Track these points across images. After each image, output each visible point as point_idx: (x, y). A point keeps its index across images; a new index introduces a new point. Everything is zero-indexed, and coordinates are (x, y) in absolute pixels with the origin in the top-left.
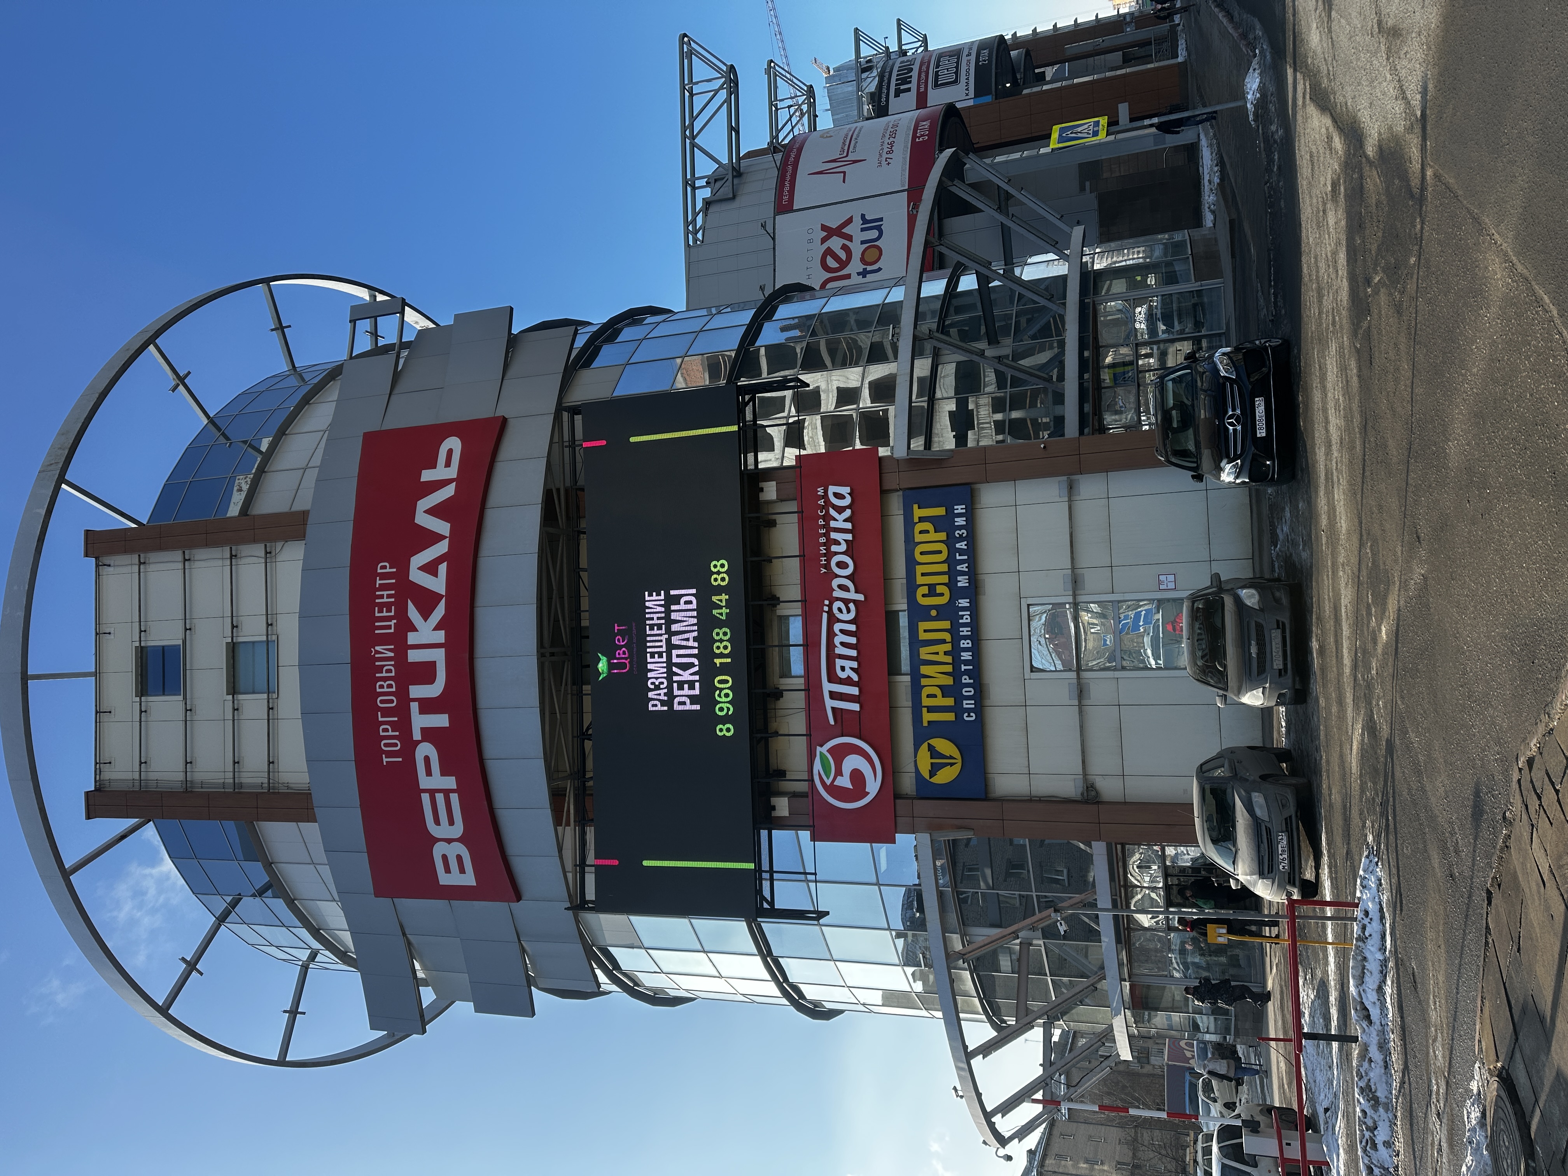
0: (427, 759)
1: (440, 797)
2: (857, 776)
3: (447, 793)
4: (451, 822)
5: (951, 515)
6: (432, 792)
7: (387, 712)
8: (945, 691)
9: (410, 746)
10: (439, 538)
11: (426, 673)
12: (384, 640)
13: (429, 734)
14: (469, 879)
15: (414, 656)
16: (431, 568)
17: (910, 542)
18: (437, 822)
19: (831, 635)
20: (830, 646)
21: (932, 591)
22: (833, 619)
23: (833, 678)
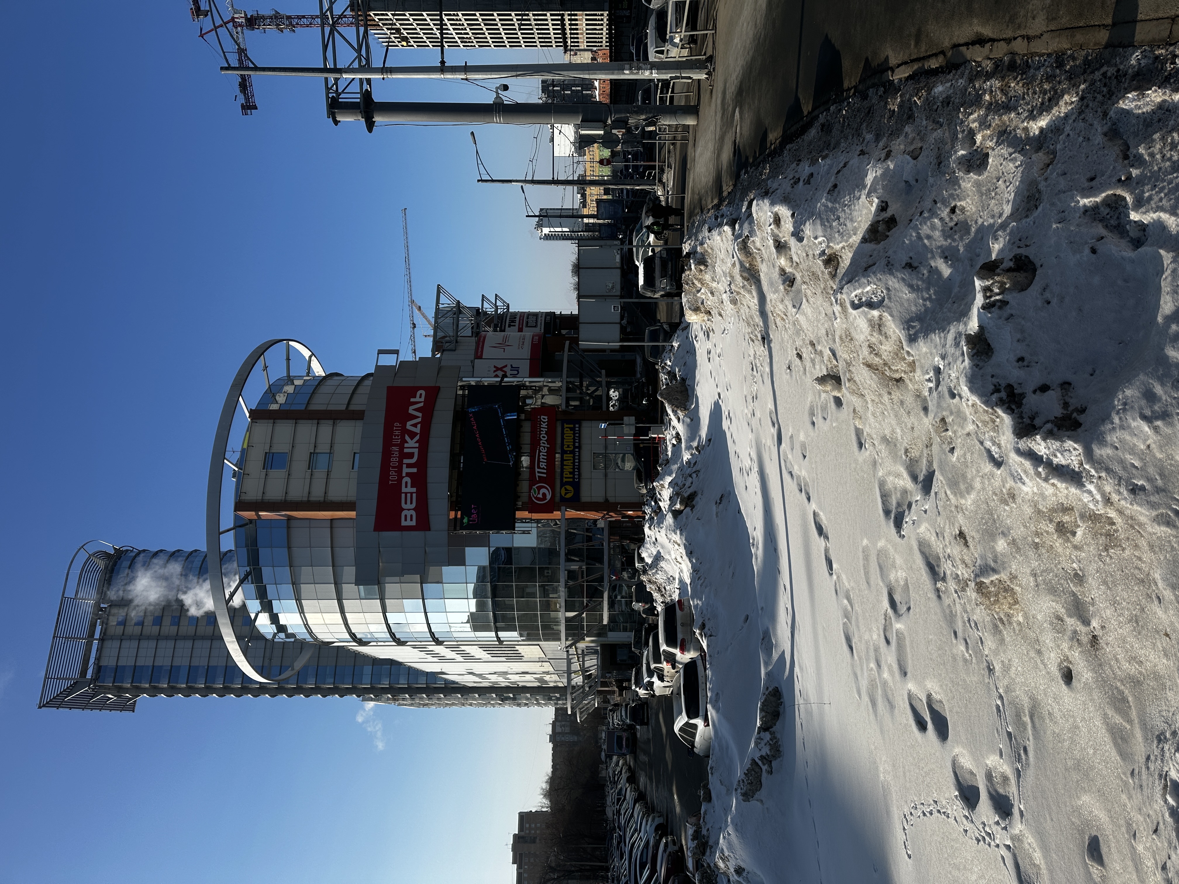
0: (406, 483)
1: (409, 495)
2: (544, 495)
3: (412, 493)
4: (411, 503)
5: (575, 427)
6: (406, 493)
7: (393, 467)
8: (570, 473)
9: (401, 478)
10: (418, 417)
11: (411, 456)
12: (395, 445)
13: (408, 475)
14: (413, 523)
15: (406, 450)
16: (415, 425)
17: (563, 434)
18: (406, 503)
19: (539, 456)
20: (539, 459)
21: (568, 446)
22: (540, 452)
23: (539, 467)
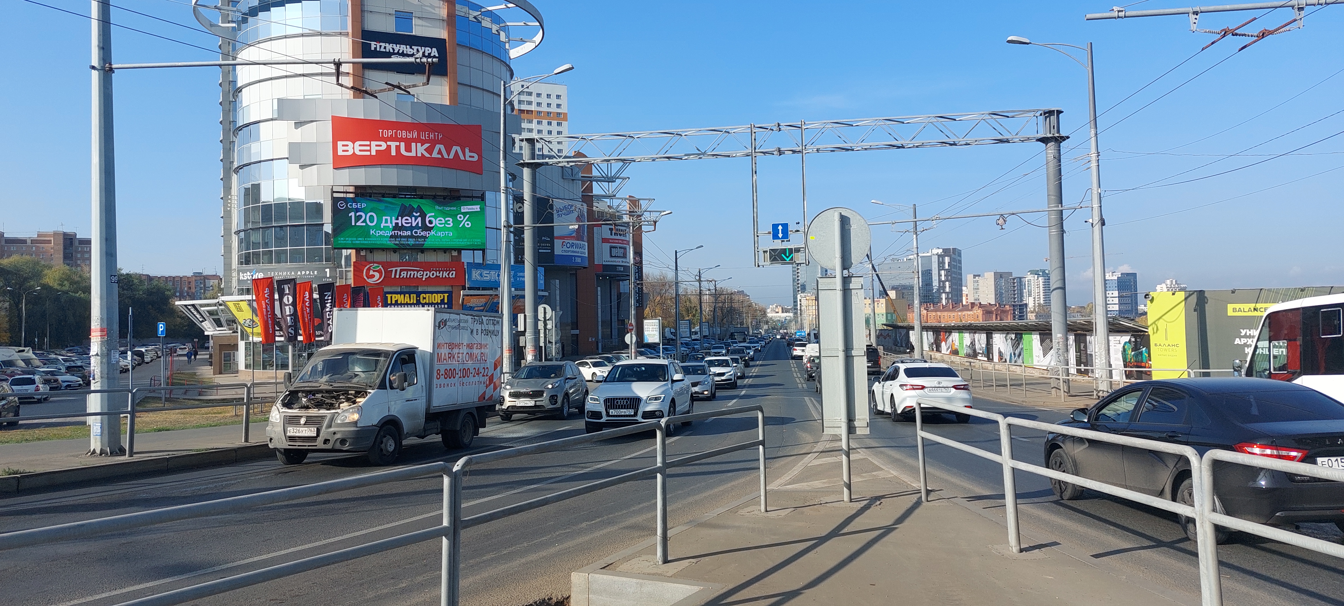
5: (445, 304)
8: (396, 301)
17: (437, 292)
19: (414, 270)
20: (410, 270)
21: (424, 298)
22: (418, 271)
23: (401, 271)
